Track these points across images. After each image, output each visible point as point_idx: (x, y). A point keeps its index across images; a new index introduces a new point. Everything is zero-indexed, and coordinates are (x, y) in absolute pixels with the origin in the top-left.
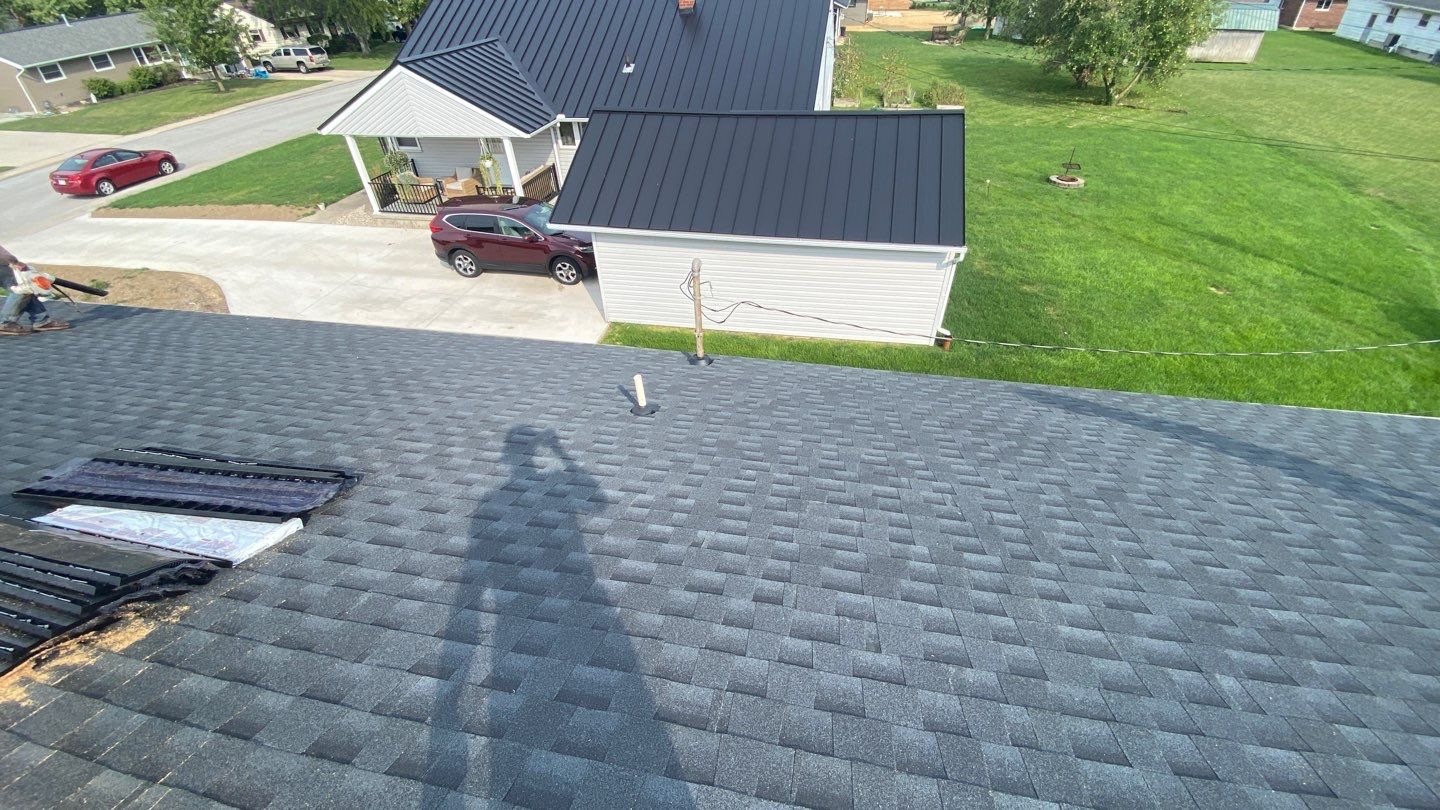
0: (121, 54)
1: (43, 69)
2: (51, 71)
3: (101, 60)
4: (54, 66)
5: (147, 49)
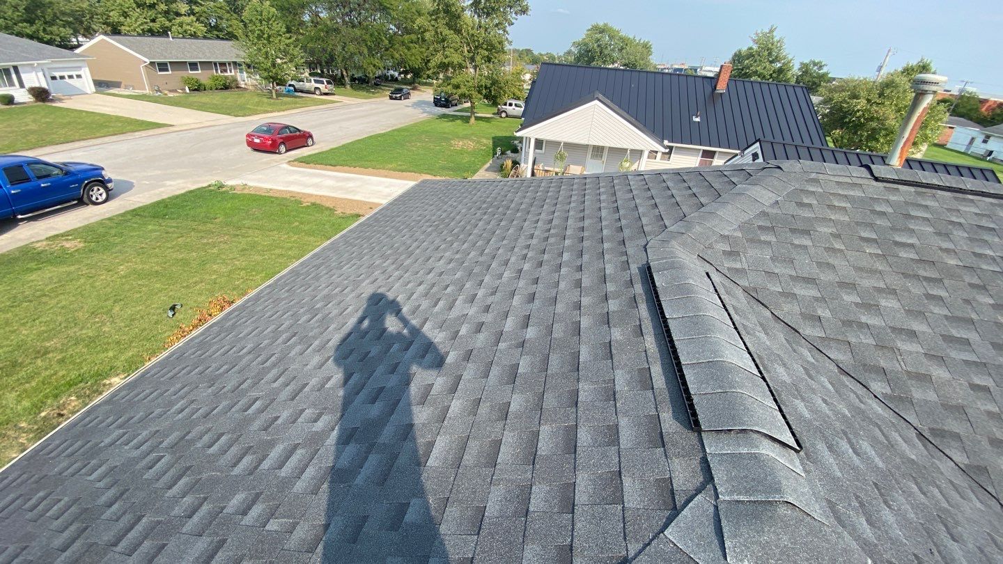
0: (206, 65)
1: (159, 64)
2: (163, 67)
3: (194, 66)
4: (165, 64)
5: (223, 64)
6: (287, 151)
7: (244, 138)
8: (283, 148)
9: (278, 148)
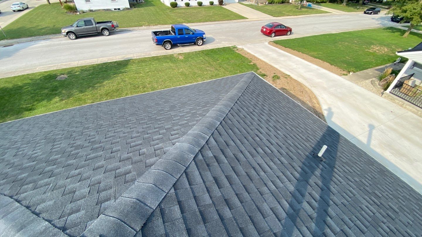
6: (275, 36)
7: (261, 28)
8: (273, 35)
9: (271, 35)
